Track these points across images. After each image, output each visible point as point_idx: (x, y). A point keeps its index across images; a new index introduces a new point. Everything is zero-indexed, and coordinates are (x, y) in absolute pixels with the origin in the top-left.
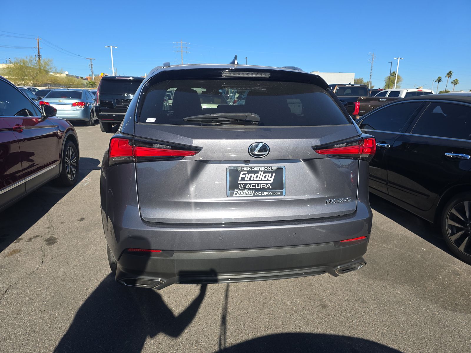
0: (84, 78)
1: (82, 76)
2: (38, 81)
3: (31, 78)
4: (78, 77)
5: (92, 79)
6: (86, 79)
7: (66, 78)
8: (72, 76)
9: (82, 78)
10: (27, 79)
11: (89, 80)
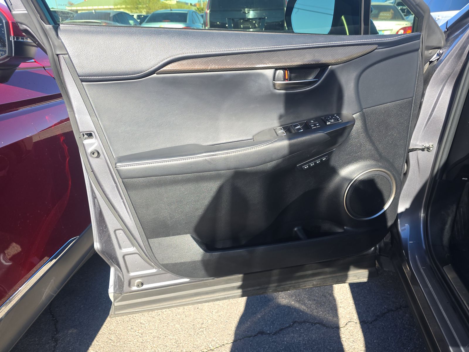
0: (193, 5)
1: (191, 3)
2: (151, 9)
3: (145, 6)
4: (187, 4)
5: (200, 5)
6: (195, 5)
7: (176, 4)
8: (182, 3)
9: (191, 4)
10: (140, 8)
11: (198, 6)
